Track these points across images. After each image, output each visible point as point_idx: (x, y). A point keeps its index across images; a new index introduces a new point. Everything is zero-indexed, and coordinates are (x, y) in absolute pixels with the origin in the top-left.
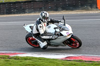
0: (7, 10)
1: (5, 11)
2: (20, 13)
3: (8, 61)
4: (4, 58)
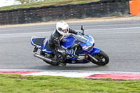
0: (19, 18)
1: (17, 20)
2: (35, 22)
3: (19, 81)
4: (14, 78)
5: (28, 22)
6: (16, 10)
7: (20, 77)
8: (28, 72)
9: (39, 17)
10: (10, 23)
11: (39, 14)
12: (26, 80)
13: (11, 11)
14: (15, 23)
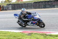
5: (48, 8)
6: (42, 2)
7: (46, 35)
8: (50, 32)
9: (54, 5)
10: (39, 8)
11: (54, 4)
12: (49, 36)
13: (39, 2)
14: (42, 8)
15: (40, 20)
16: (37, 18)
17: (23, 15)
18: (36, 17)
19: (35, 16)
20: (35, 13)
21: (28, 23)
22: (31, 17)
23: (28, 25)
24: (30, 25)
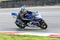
0: (12, 5)
4: (11, 35)
9: (22, 5)
11: (22, 3)
15: (42, 20)
16: (39, 18)
17: (22, 14)
18: (38, 16)
19: (36, 15)
20: (37, 12)
21: (28, 23)
22: (31, 17)
23: (27, 26)
24: (30, 26)
